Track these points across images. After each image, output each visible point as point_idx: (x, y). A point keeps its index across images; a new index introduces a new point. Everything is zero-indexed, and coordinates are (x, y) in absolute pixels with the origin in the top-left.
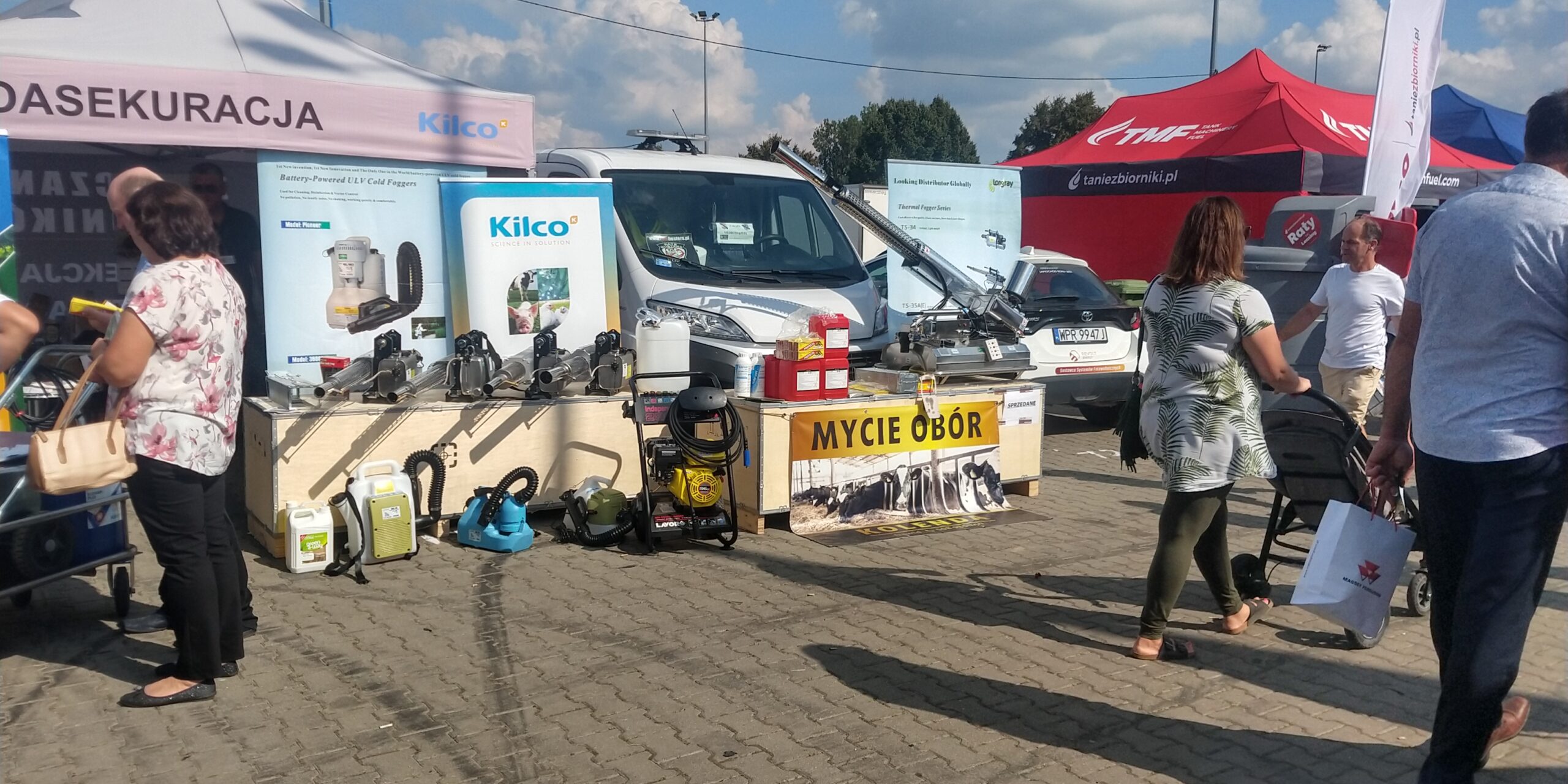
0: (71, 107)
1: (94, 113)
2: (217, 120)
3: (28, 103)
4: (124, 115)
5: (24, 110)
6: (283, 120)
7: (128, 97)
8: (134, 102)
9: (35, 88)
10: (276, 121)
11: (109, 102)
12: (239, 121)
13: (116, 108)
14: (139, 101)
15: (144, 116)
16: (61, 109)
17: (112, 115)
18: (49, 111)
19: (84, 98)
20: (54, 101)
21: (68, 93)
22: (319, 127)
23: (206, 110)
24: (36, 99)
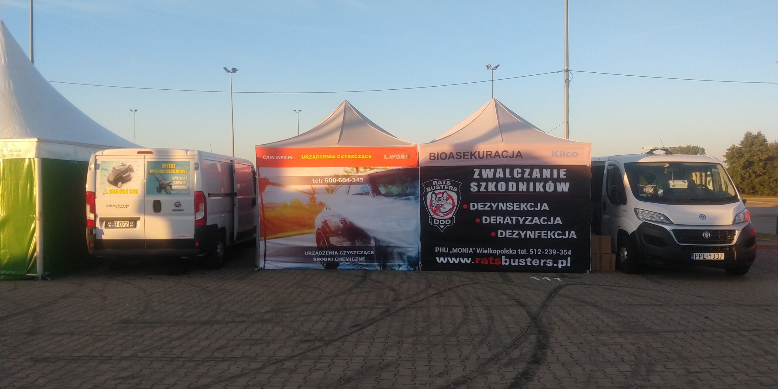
0: (459, 157)
1: (464, 158)
2: (494, 157)
4: (471, 158)
5: (449, 159)
6: (512, 156)
7: (472, 154)
9: (451, 153)
10: (510, 156)
12: (500, 157)
13: (469, 157)
14: (475, 154)
15: (476, 158)
16: (456, 158)
17: (468, 158)
18: (454, 159)
19: (462, 155)
20: (455, 156)
21: (459, 154)
22: (522, 158)
23: (491, 155)
24: (451, 156)
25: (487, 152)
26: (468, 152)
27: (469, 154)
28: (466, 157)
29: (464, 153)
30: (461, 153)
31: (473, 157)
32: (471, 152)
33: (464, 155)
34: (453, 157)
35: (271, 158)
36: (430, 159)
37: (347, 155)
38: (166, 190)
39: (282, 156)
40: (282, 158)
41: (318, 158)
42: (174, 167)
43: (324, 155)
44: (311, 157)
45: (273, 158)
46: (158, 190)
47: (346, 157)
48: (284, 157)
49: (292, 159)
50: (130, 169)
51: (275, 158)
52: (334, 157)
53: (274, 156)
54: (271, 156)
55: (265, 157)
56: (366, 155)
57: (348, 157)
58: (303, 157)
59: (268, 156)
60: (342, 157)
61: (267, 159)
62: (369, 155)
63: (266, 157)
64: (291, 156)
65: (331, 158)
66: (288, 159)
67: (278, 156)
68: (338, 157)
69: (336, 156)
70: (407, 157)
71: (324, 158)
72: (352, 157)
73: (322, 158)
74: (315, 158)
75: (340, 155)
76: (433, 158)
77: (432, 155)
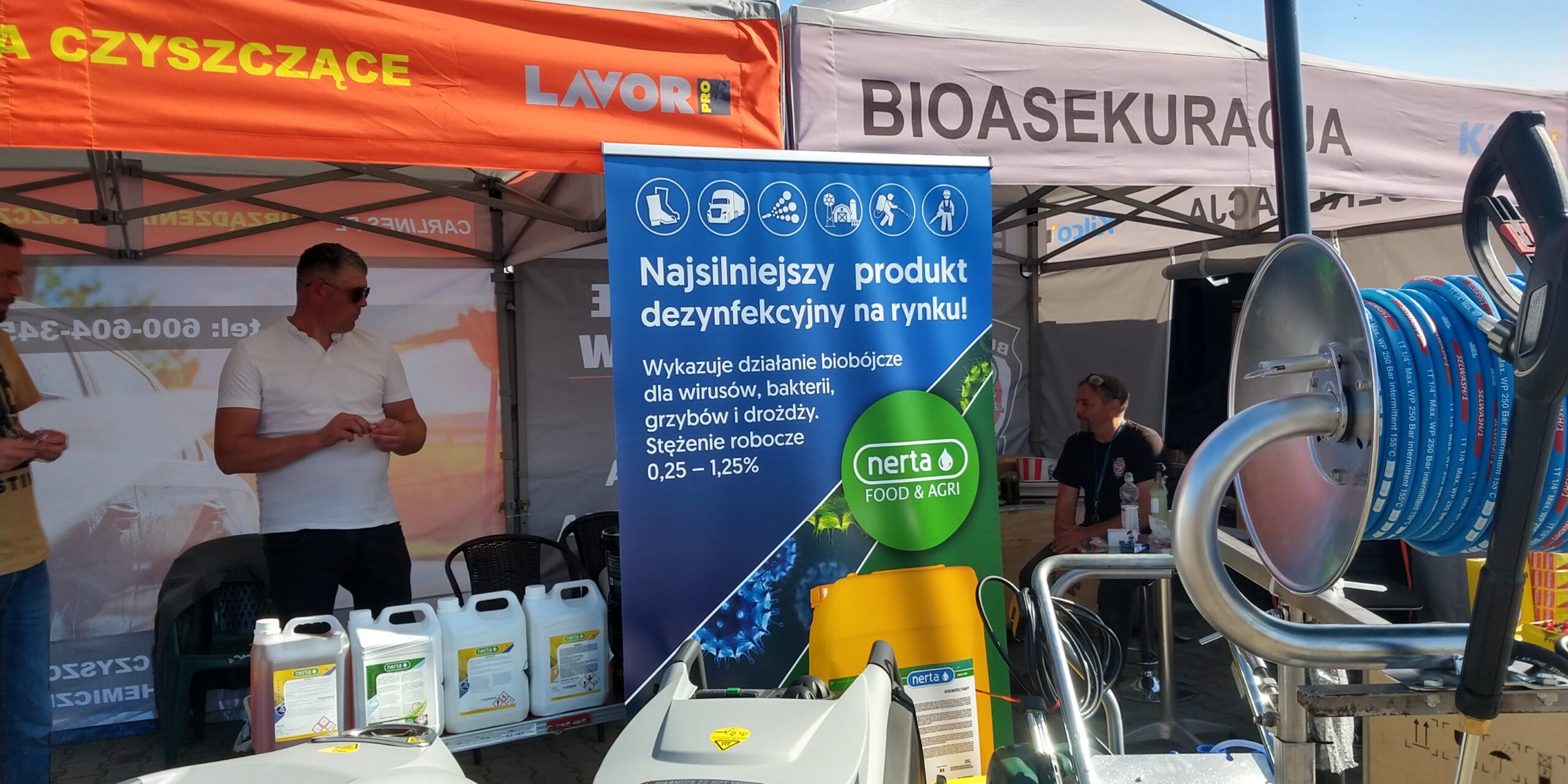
0: (1042, 126)
1: (1071, 135)
3: (988, 120)
5: (983, 135)
8: (1121, 113)
9: (998, 94)
13: (1098, 126)
14: (1128, 113)
15: (1133, 137)
16: (1028, 127)
17: (1093, 138)
18: (1015, 136)
19: (1058, 109)
20: (1021, 117)
23: (1210, 126)
25: (1190, 101)
26: (1092, 95)
27: (1097, 106)
28: (1081, 126)
29: (1070, 96)
30: (1051, 99)
31: (1118, 128)
32: (1108, 96)
33: (1071, 115)
34: (1007, 121)
36: (869, 128)
76: (884, 119)
77: (882, 95)
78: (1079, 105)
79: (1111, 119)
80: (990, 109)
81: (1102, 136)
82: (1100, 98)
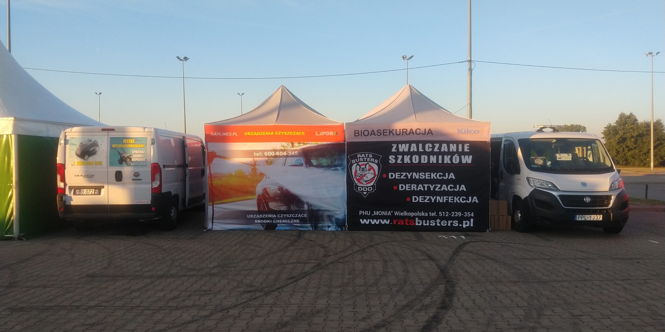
0: (379, 134)
1: (384, 135)
2: (409, 134)
3: (371, 134)
4: (390, 135)
5: (370, 135)
6: (424, 133)
7: (391, 131)
8: (392, 132)
9: (373, 131)
10: (422, 133)
11: (387, 132)
12: (414, 134)
13: (388, 134)
14: (393, 132)
15: (393, 135)
16: (377, 134)
17: (387, 135)
18: (375, 135)
19: (382, 132)
20: (376, 133)
21: (379, 131)
22: (432, 134)
23: (407, 132)
24: (373, 133)
25: (403, 130)
26: (387, 130)
27: (388, 131)
28: (385, 134)
29: (384, 130)
30: (381, 131)
31: (391, 134)
32: (390, 130)
33: (384, 132)
34: (374, 134)
35: (218, 135)
36: (355, 136)
37: (283, 132)
38: (126, 162)
39: (227, 133)
40: (227, 135)
41: (259, 134)
42: (134, 143)
43: (264, 132)
44: (253, 134)
45: (219, 134)
46: (120, 162)
47: (283, 134)
48: (230, 134)
49: (236, 135)
50: (95, 144)
51: (221, 134)
52: (272, 133)
53: (220, 133)
54: (218, 133)
55: (212, 133)
56: (300, 133)
57: (285, 134)
58: (246, 134)
59: (215, 133)
60: (279, 134)
61: (214, 135)
62: (303, 132)
63: (214, 134)
64: (235, 133)
65: (270, 134)
66: (233, 135)
67: (224, 133)
68: (276, 134)
69: (274, 133)
70: (335, 134)
71: (264, 134)
72: (288, 134)
73: (262, 135)
74: (256, 134)
75: (277, 132)
76: (357, 135)
77: (356, 132)
78: (385, 131)
79: (390, 133)
80: (372, 132)
81: (388, 135)
82: (388, 130)
